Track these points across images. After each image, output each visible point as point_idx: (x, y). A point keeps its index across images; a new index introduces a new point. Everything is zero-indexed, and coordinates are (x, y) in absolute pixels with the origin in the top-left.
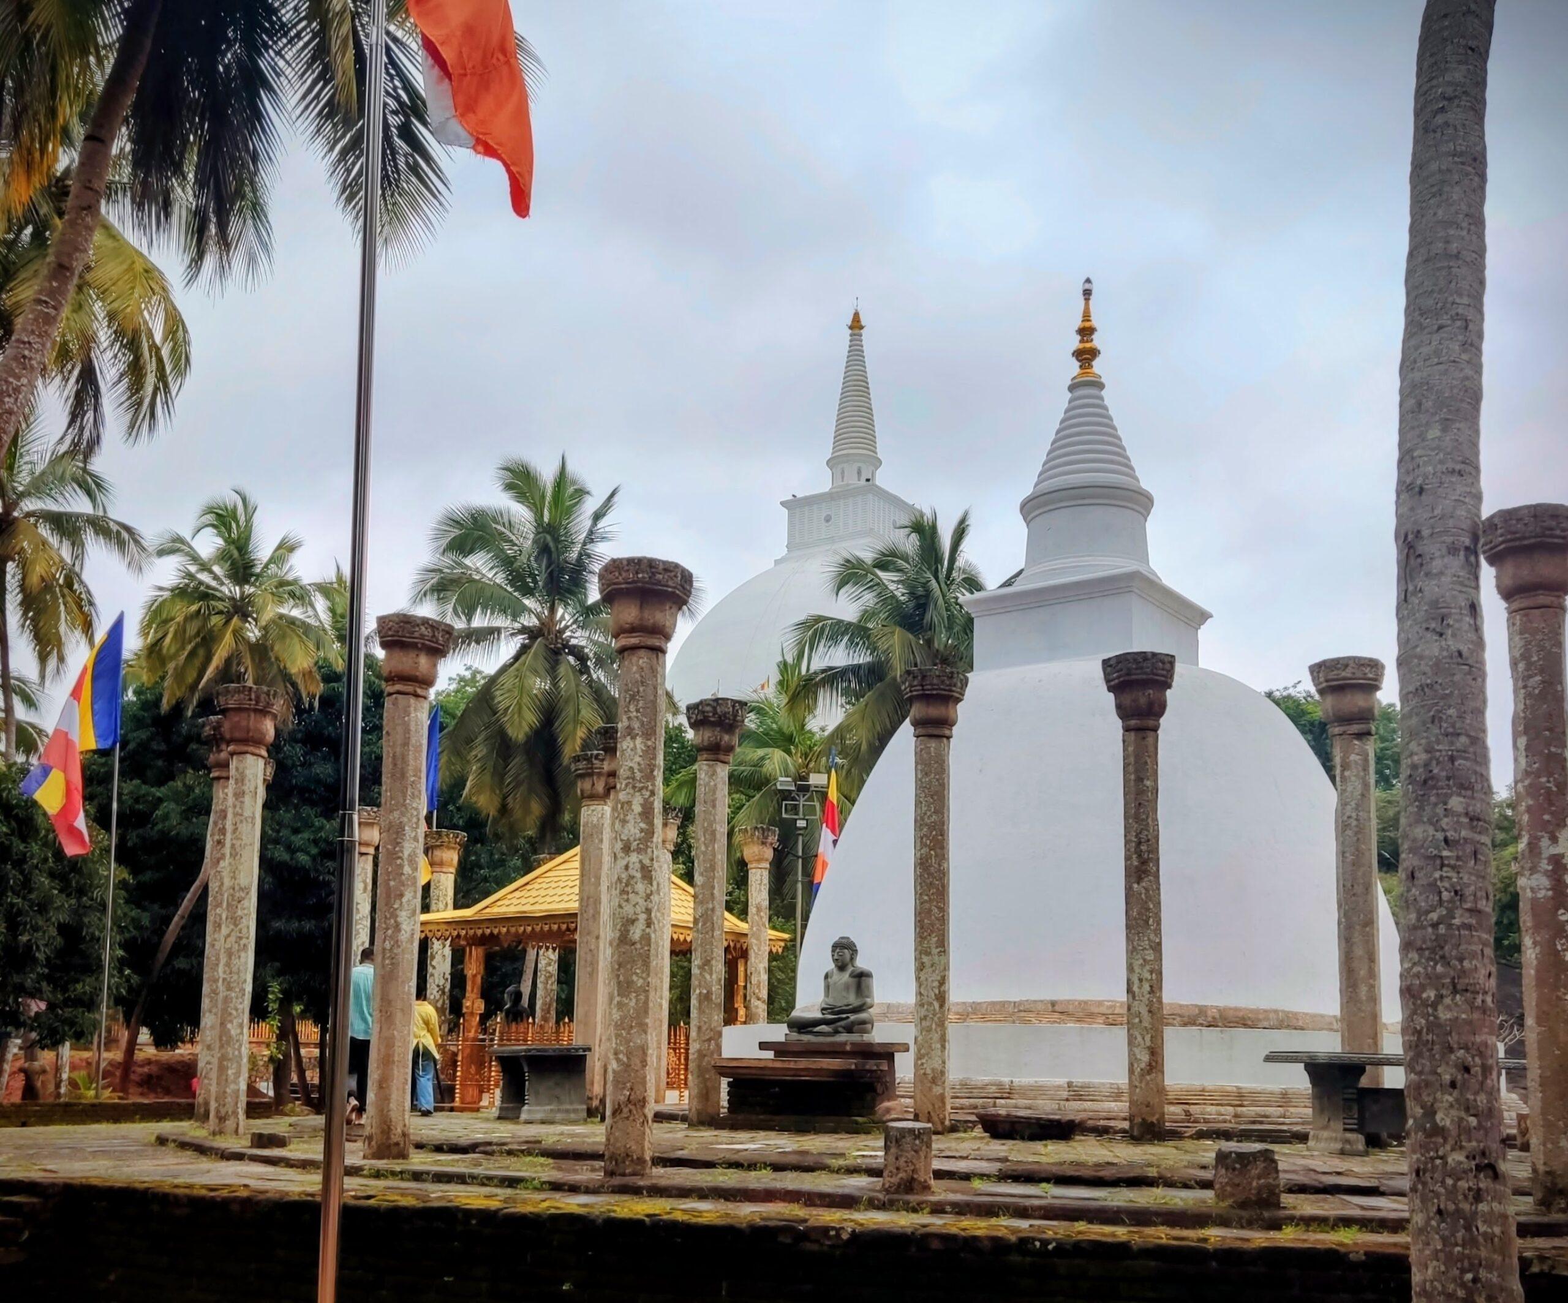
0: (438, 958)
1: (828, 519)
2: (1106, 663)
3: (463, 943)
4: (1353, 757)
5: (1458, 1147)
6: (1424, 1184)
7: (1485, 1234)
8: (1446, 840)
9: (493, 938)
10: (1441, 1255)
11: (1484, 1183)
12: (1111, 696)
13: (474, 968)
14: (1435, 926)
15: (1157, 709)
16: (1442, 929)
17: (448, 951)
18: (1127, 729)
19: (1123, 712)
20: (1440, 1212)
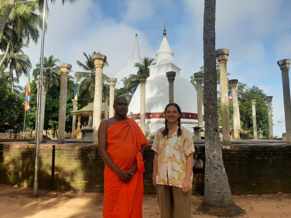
0: (74, 117)
1: (133, 61)
2: (167, 73)
3: (78, 115)
4: (199, 86)
5: (212, 127)
6: (207, 133)
7: (216, 140)
8: (210, 82)
9: (82, 114)
10: (209, 144)
11: (216, 132)
12: (167, 78)
13: (79, 119)
14: (209, 95)
15: (173, 79)
16: (210, 95)
17: (75, 117)
18: (169, 82)
19: (169, 80)
20: (209, 137)
